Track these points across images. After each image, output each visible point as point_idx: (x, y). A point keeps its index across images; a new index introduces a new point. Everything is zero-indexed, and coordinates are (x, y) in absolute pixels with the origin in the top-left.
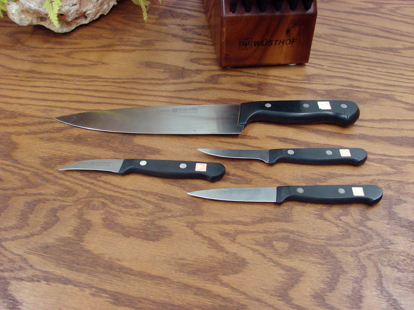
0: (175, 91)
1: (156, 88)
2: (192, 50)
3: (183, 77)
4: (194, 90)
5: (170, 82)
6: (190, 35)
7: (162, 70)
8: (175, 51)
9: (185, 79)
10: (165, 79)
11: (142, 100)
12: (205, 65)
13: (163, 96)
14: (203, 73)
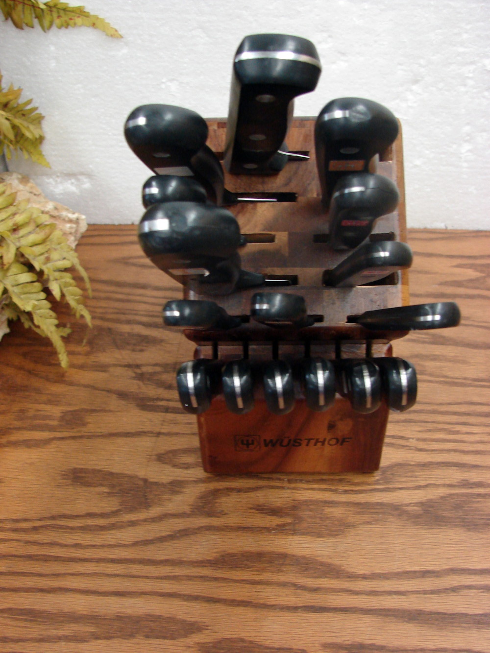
0: (136, 544)
1: (98, 540)
2: (157, 430)
3: (146, 504)
4: (172, 537)
5: (124, 520)
6: (151, 391)
7: (106, 490)
8: (127, 435)
9: (150, 509)
10: (115, 513)
11: (73, 574)
12: (186, 468)
13: (113, 561)
14: (184, 490)
